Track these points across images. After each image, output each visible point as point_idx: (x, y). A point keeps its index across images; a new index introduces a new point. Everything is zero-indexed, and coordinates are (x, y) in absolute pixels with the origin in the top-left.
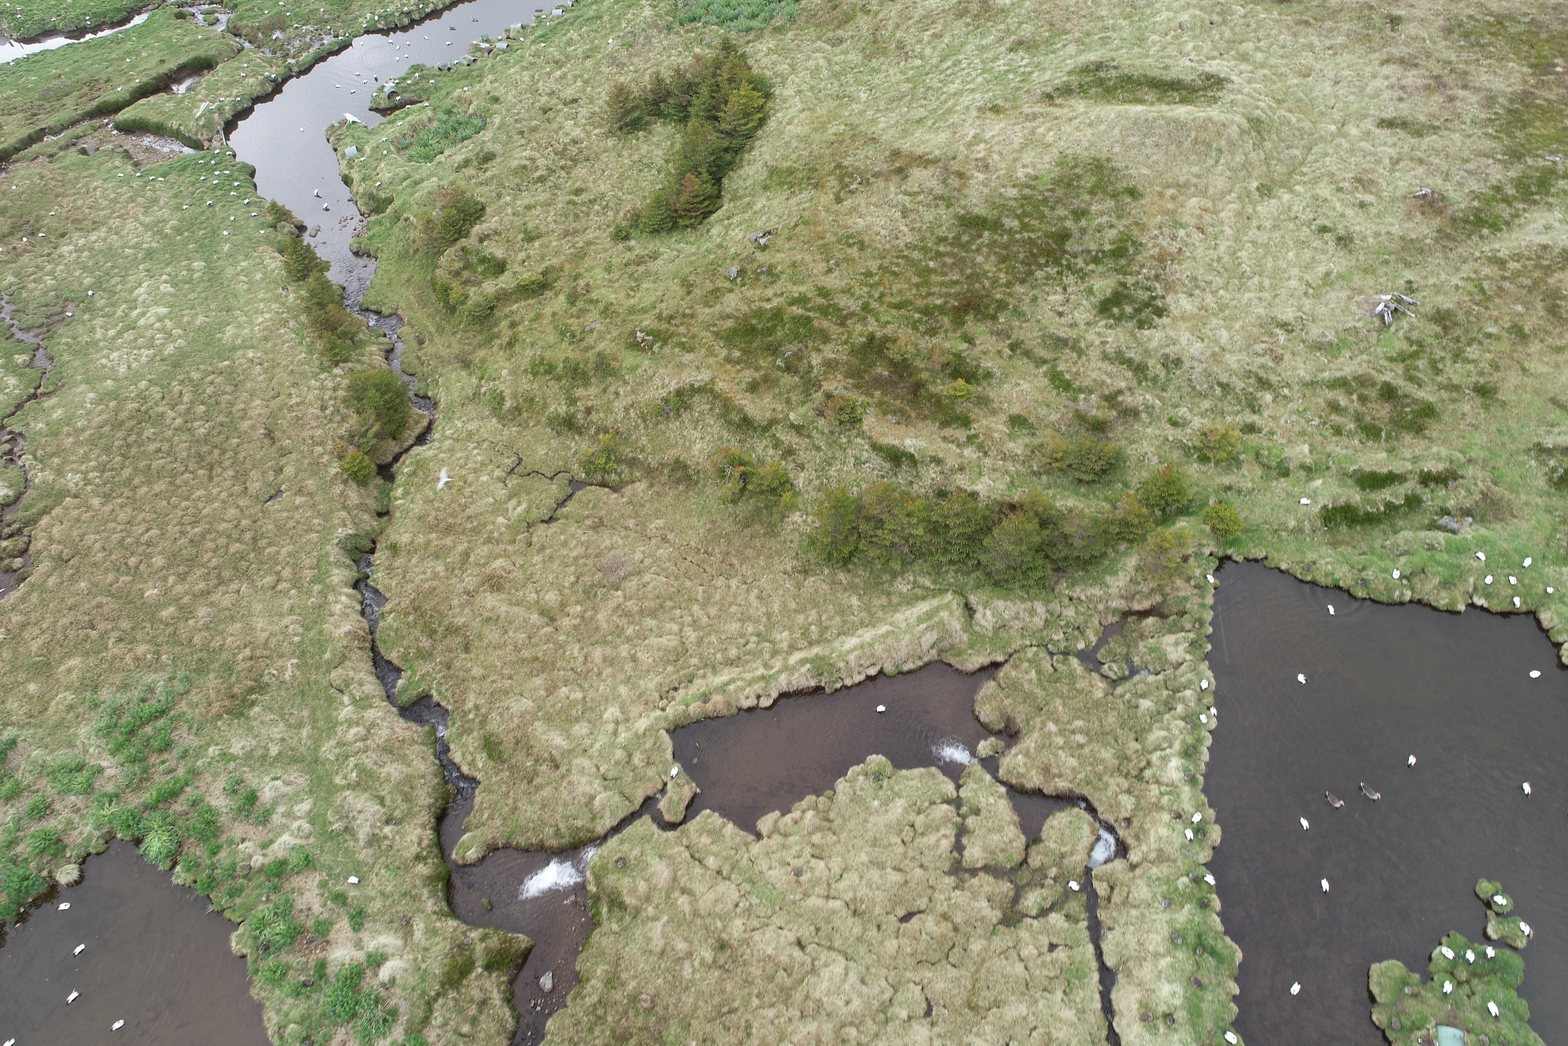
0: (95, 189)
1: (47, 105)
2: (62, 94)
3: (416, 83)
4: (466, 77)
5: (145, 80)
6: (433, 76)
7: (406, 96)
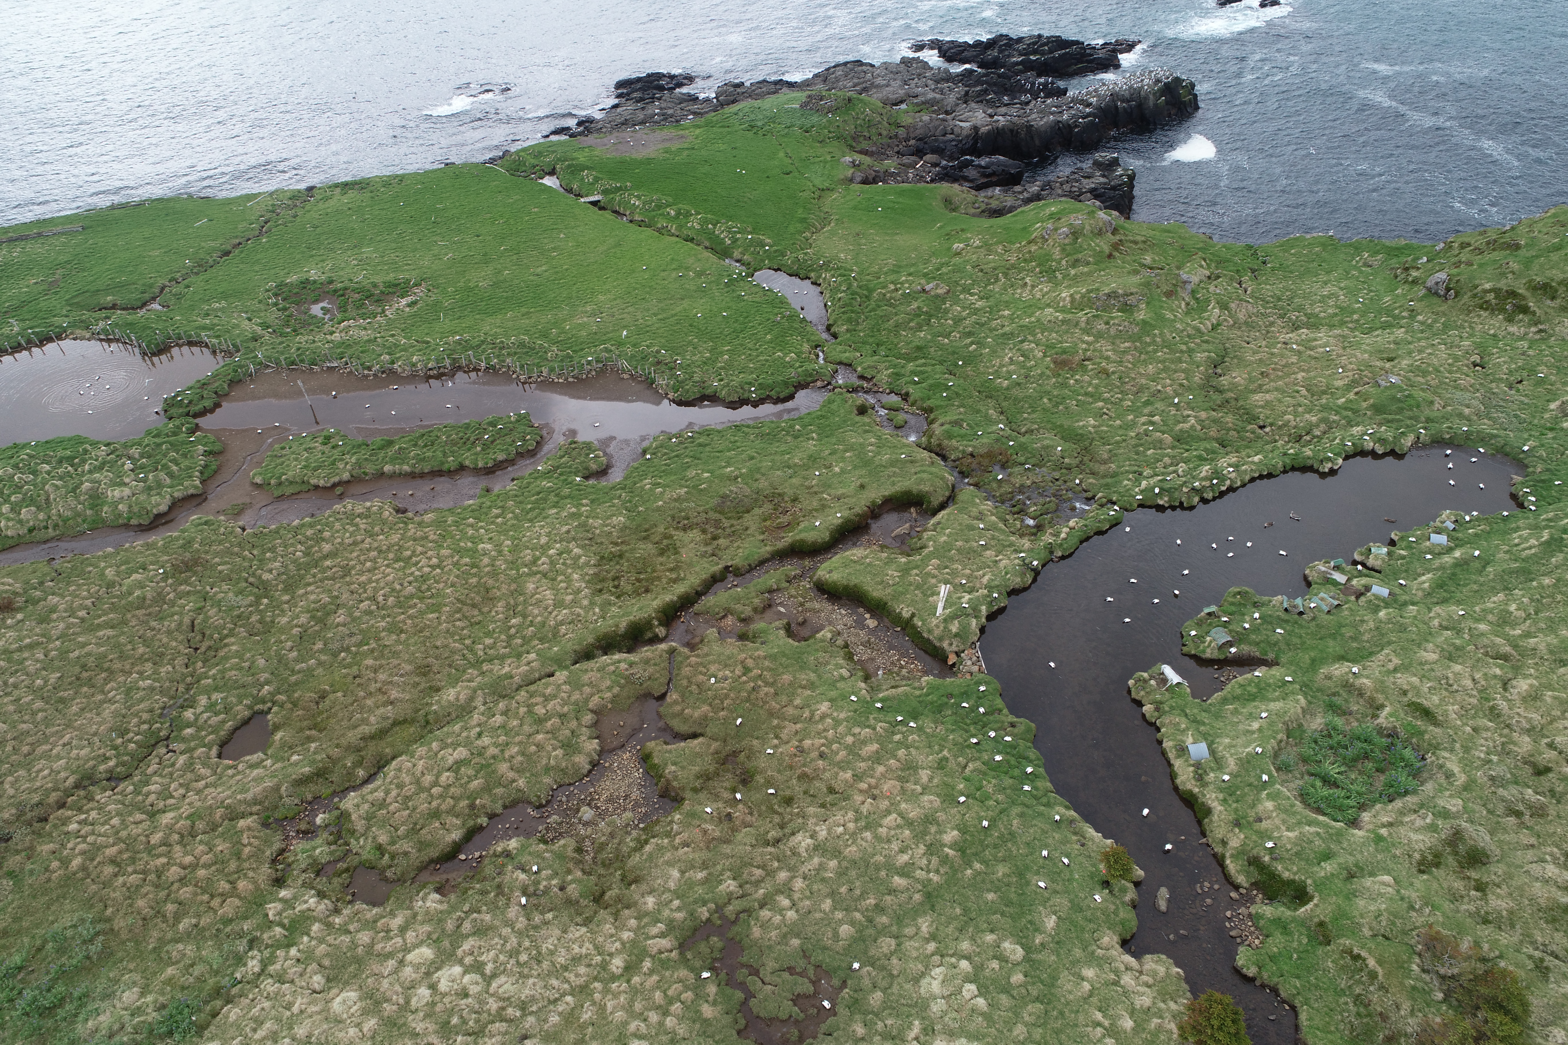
0: (823, 717)
1: (726, 523)
2: (742, 509)
3: (1255, 629)
4: (1333, 636)
5: (846, 513)
6: (1281, 622)
7: (1246, 649)
